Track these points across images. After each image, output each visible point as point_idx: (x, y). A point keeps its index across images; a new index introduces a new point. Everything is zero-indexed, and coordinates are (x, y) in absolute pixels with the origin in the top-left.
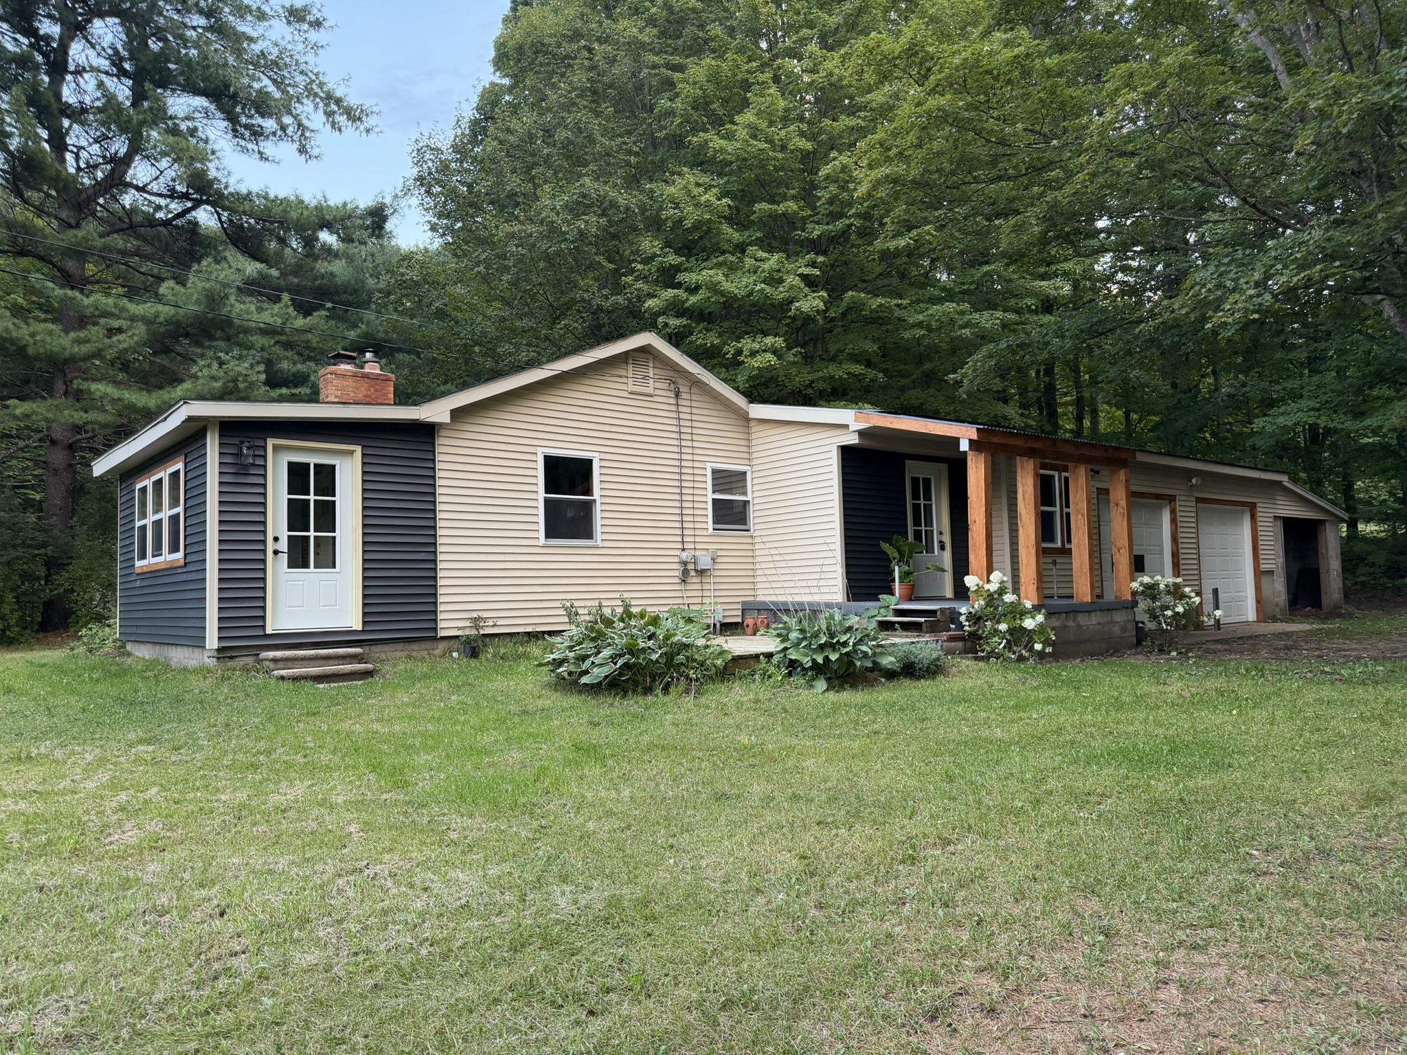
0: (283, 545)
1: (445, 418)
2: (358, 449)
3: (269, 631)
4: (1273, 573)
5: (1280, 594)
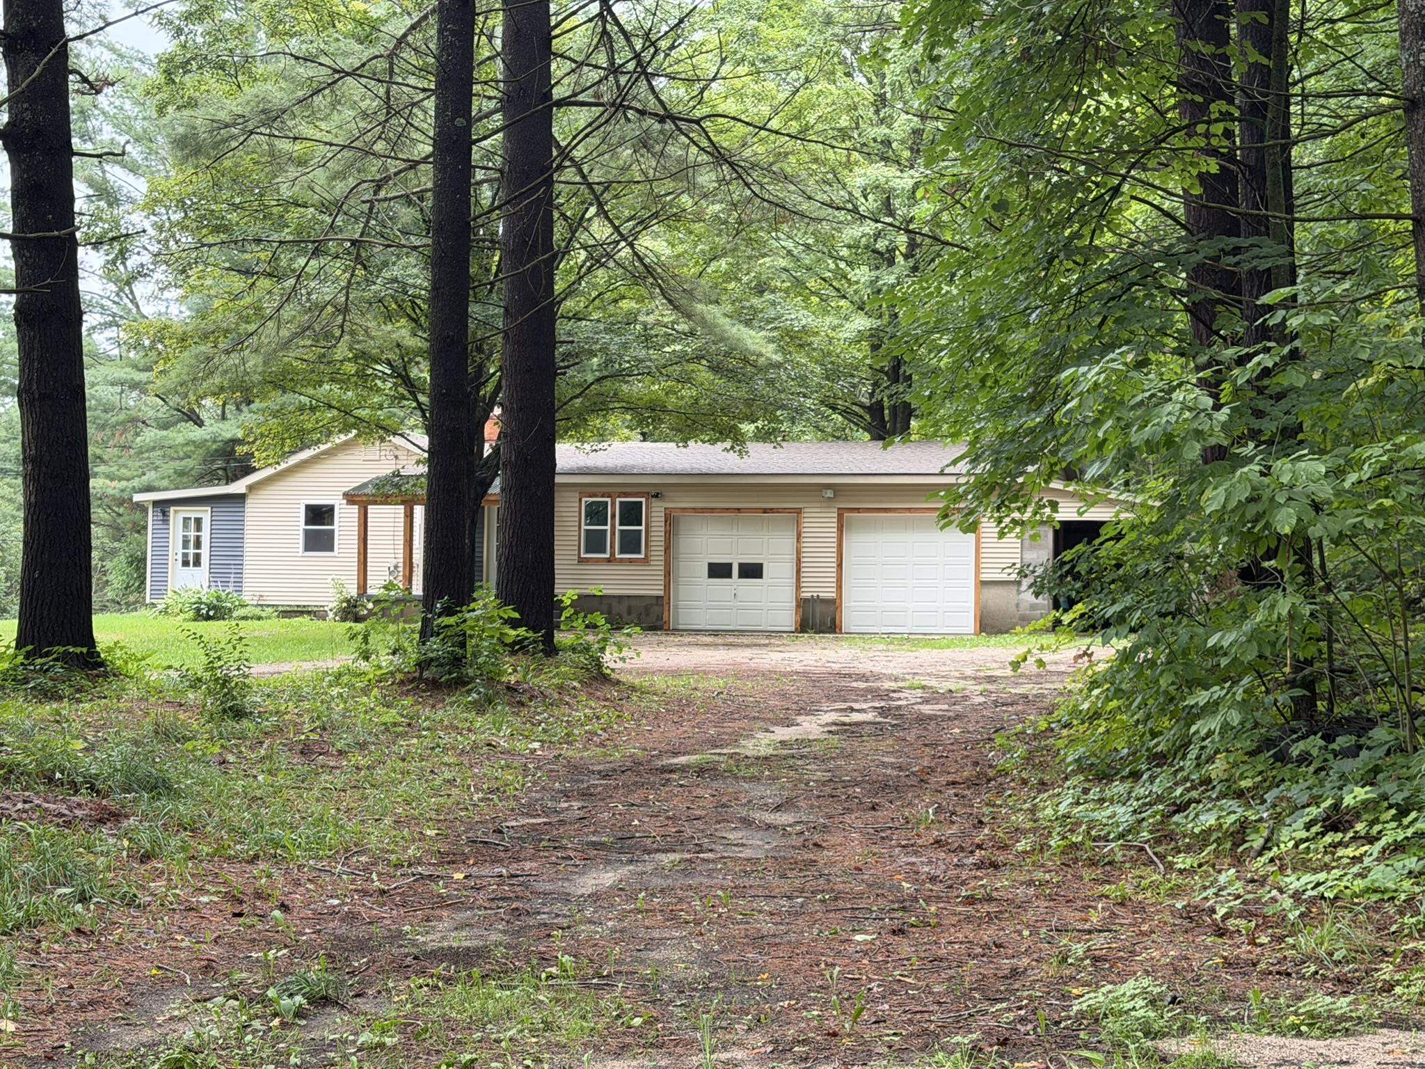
0: (179, 557)
1: (243, 490)
2: (209, 508)
4: (1018, 583)
5: (1033, 607)
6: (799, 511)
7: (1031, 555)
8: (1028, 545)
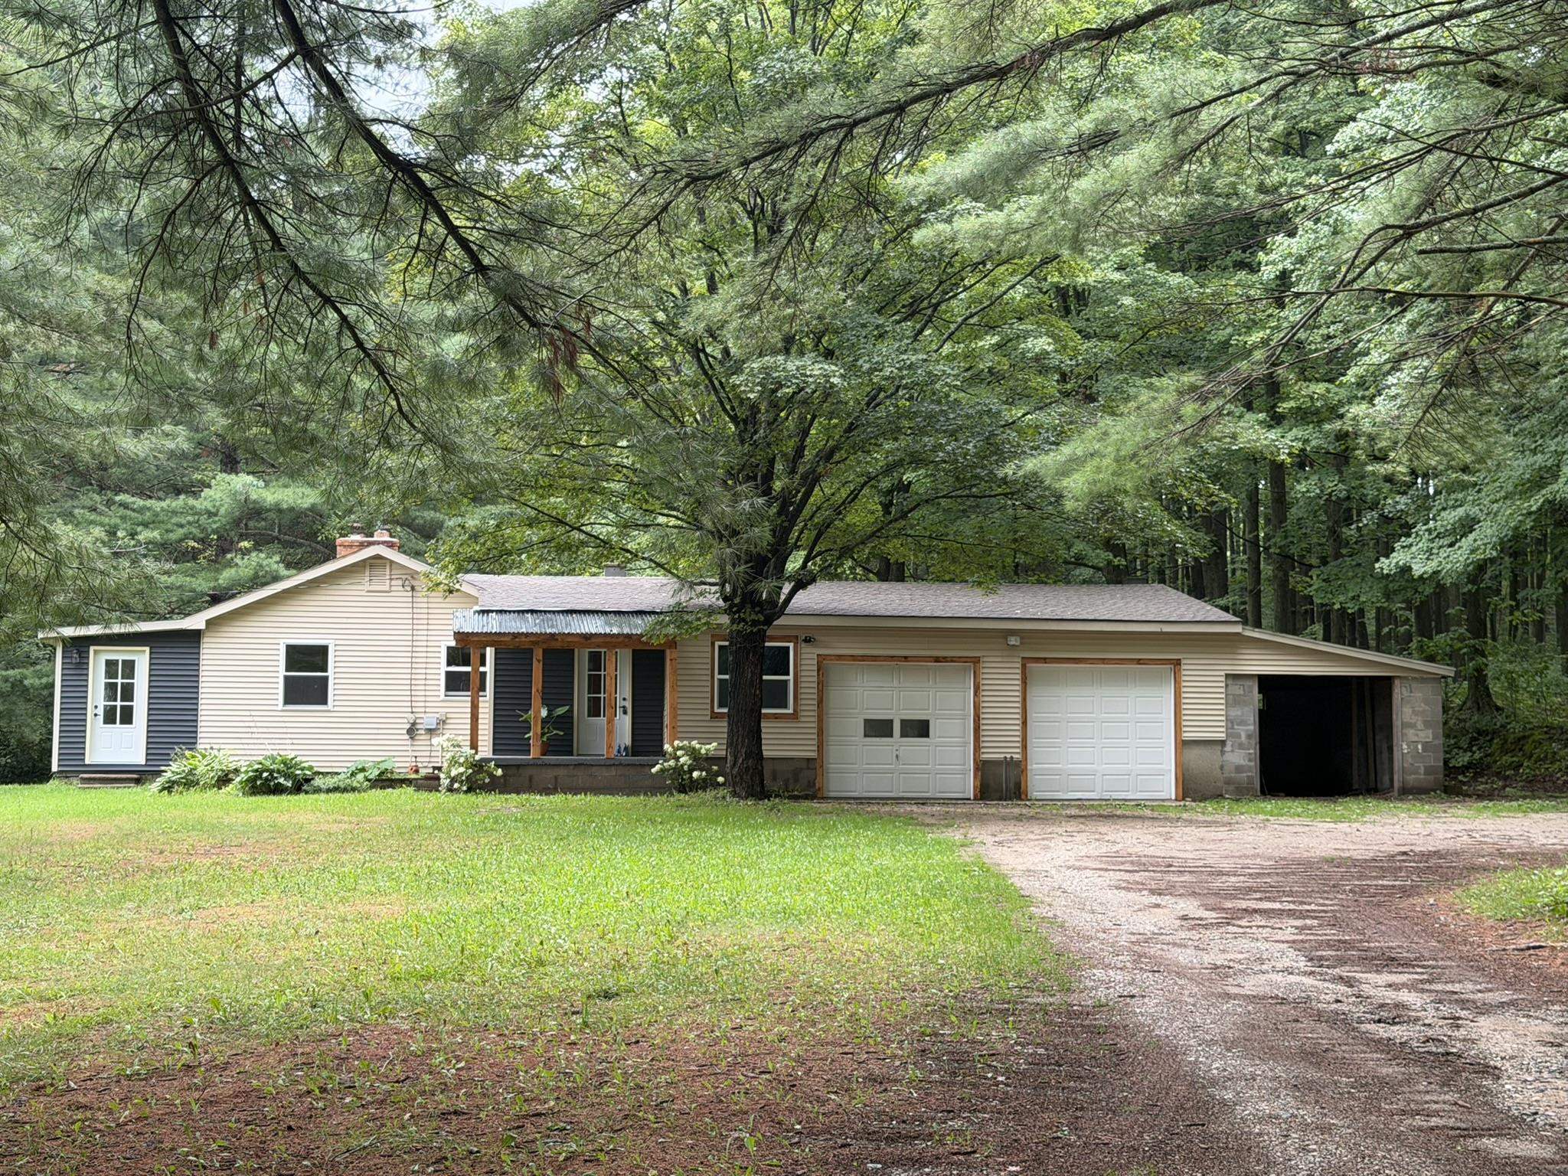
0: (101, 711)
2: (147, 649)
3: (87, 762)
4: (1223, 743)
5: (1239, 769)
7: (1236, 712)
8: (1232, 701)
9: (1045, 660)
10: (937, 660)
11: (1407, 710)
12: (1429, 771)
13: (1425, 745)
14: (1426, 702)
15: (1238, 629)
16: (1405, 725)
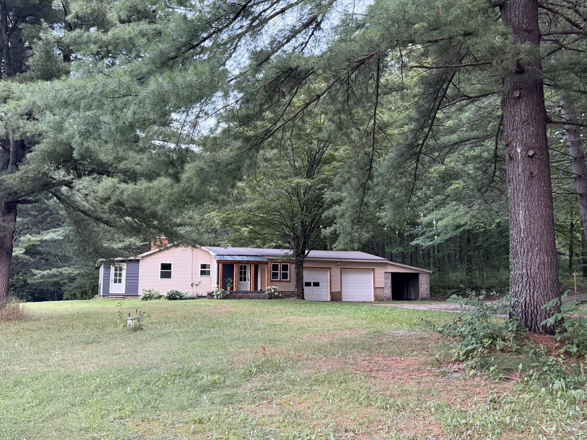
0: (113, 280)
1: (140, 258)
2: (126, 264)
3: (110, 293)
4: (384, 288)
5: (387, 294)
6: (330, 268)
7: (386, 281)
8: (386, 278)
9: (345, 268)
10: (322, 268)
11: (422, 281)
12: (427, 294)
13: (426, 289)
14: (426, 279)
15: (387, 261)
16: (422, 284)
